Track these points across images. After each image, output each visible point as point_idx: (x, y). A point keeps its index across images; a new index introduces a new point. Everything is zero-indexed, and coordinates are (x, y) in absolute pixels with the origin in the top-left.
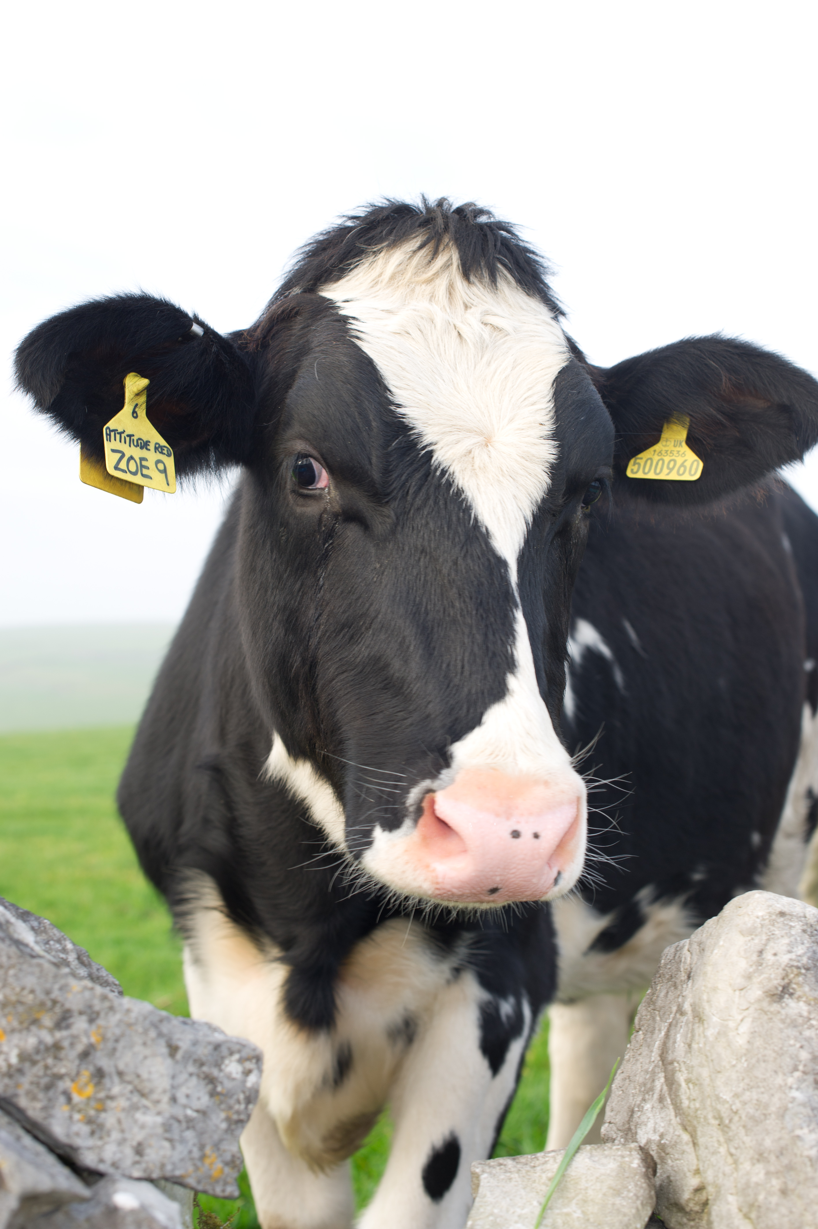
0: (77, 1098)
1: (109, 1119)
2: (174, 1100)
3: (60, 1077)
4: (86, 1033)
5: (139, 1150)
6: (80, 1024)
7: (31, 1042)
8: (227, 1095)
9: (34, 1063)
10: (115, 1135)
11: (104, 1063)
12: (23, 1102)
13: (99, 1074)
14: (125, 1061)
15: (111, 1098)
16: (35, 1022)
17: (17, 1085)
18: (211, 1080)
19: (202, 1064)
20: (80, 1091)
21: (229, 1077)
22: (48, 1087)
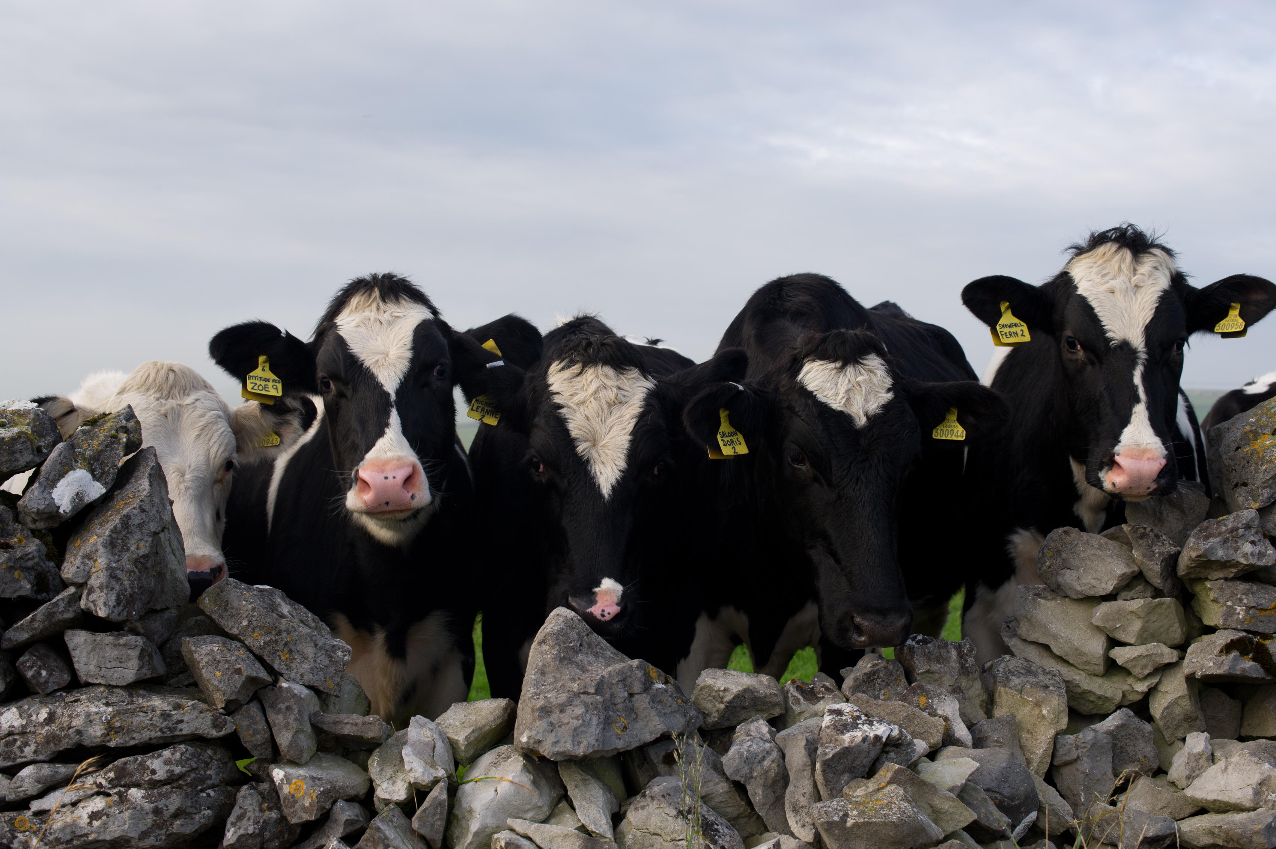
0: (282, 658)
1: (294, 666)
2: (315, 661)
3: (278, 651)
4: (286, 637)
5: (302, 675)
6: (284, 635)
7: (268, 638)
8: (337, 662)
9: (269, 646)
10: (295, 670)
11: (293, 648)
12: (265, 658)
13: (291, 651)
14: (300, 647)
15: (295, 659)
16: (270, 633)
17: (264, 652)
18: (330, 657)
19: (327, 651)
20: (284, 656)
21: (338, 656)
22: (273, 654)
